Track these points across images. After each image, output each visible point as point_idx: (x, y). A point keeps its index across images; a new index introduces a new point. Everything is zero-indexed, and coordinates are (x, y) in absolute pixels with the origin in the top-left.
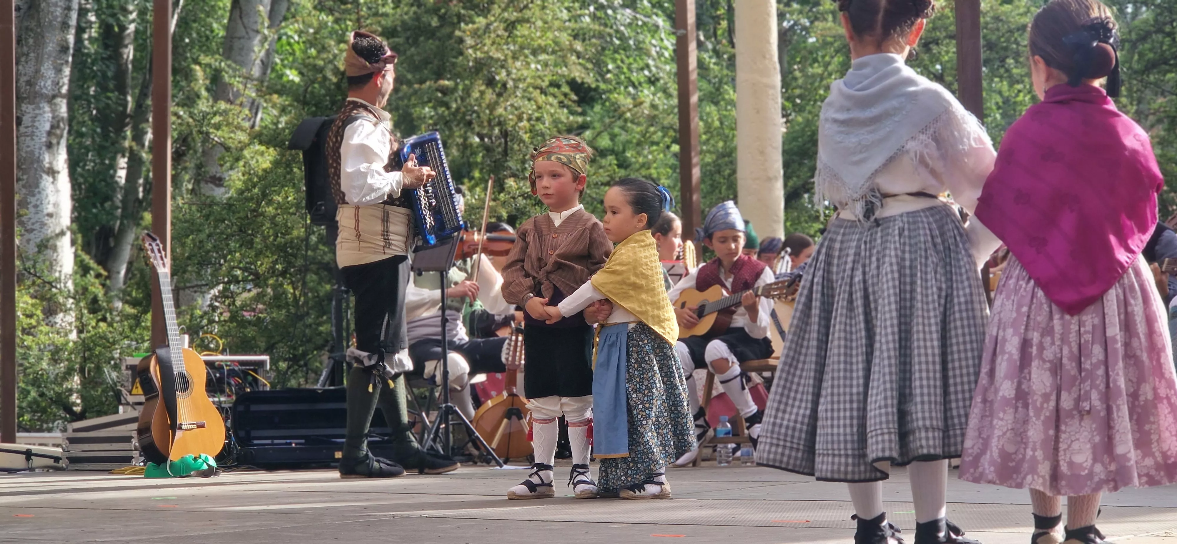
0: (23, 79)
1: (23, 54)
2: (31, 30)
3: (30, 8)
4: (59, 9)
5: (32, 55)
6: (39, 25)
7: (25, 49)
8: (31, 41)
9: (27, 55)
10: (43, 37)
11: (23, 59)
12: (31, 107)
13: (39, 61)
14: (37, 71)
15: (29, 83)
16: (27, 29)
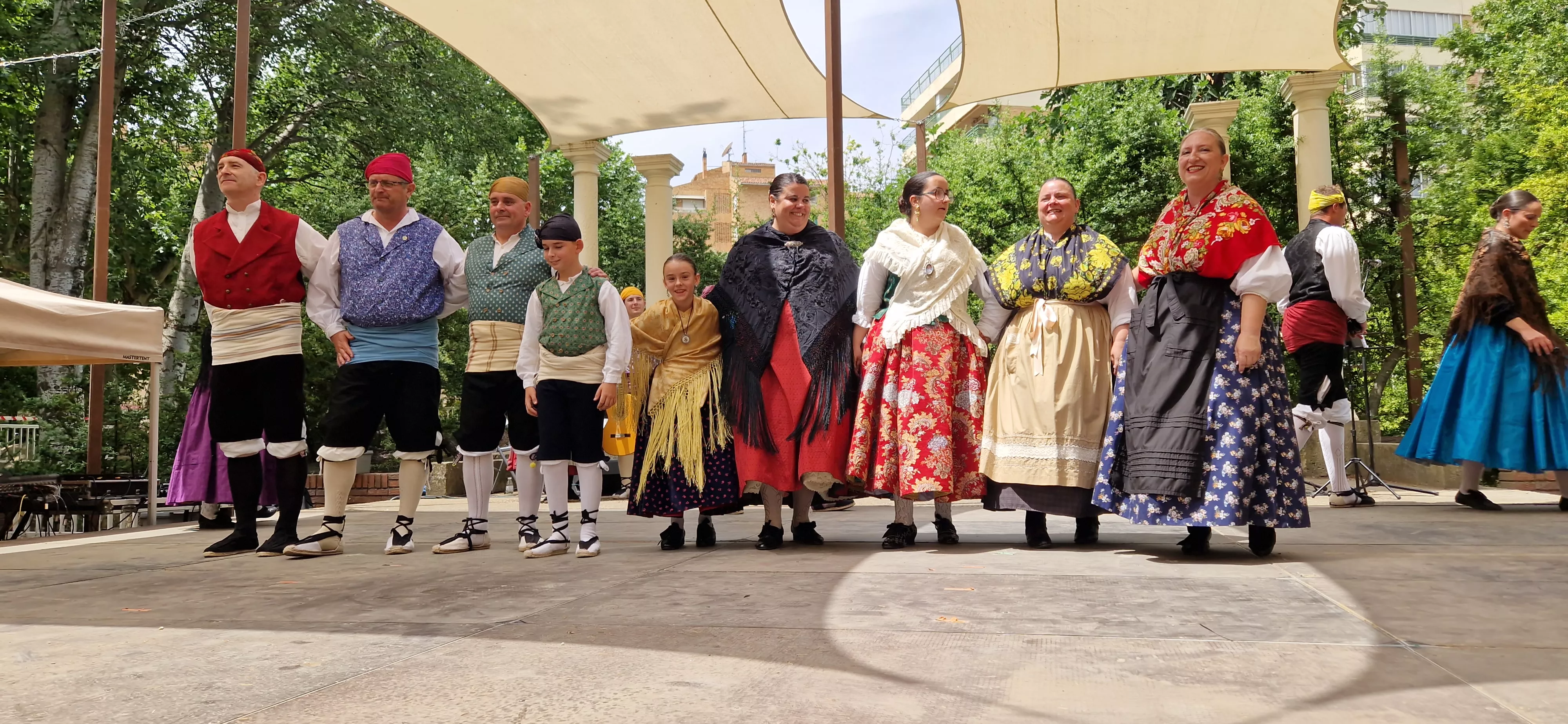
0: (52, 256)
2: (60, 224)
3: (58, 210)
5: (60, 240)
6: (66, 221)
7: (55, 236)
8: (59, 231)
9: (56, 240)
10: (69, 229)
11: (53, 242)
12: (57, 274)
13: (65, 244)
14: (64, 251)
15: (56, 258)
16: (56, 223)
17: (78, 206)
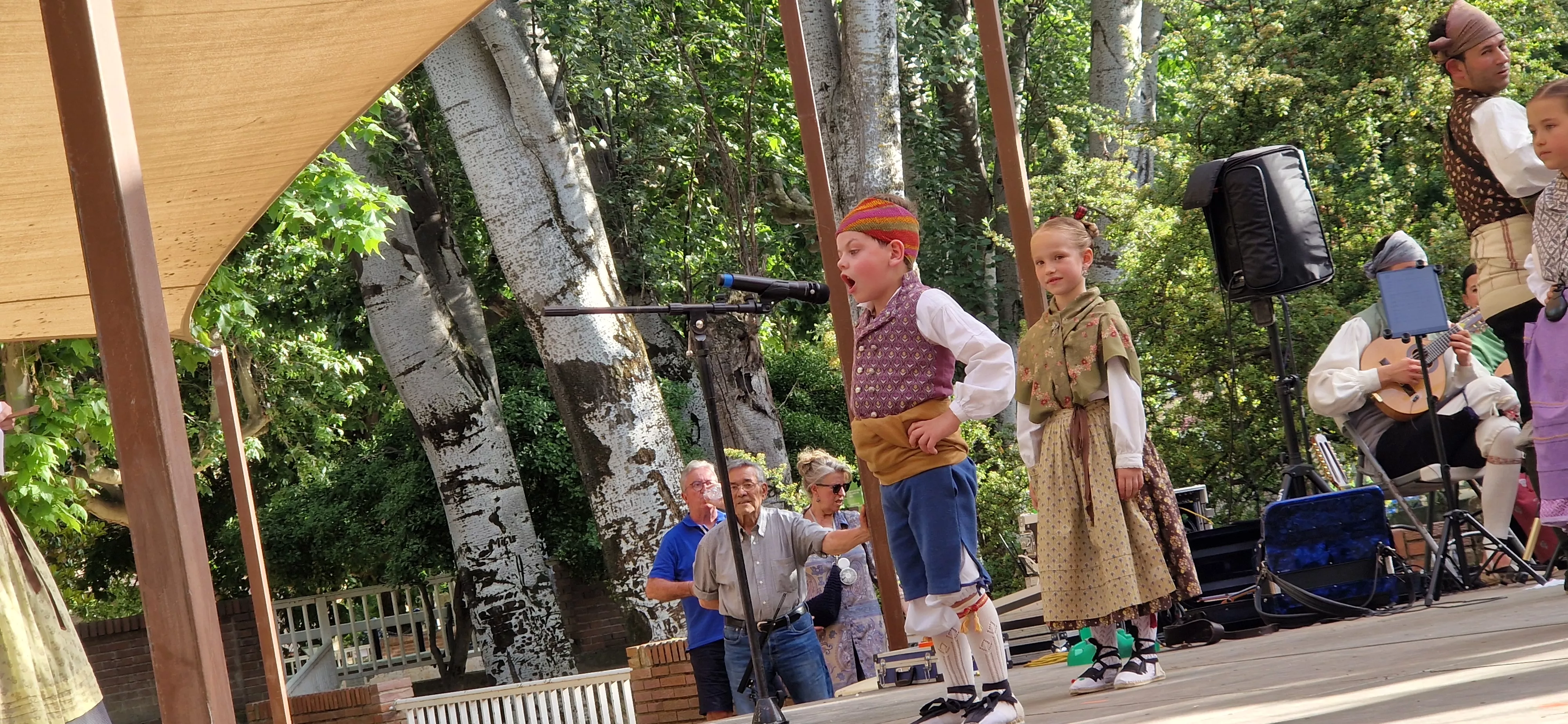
1: (840, 145)
3: (839, 83)
4: (874, 78)
5: (851, 141)
7: (842, 136)
8: (847, 124)
10: (861, 117)
11: (841, 149)
14: (861, 161)
17: (867, 68)
